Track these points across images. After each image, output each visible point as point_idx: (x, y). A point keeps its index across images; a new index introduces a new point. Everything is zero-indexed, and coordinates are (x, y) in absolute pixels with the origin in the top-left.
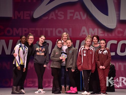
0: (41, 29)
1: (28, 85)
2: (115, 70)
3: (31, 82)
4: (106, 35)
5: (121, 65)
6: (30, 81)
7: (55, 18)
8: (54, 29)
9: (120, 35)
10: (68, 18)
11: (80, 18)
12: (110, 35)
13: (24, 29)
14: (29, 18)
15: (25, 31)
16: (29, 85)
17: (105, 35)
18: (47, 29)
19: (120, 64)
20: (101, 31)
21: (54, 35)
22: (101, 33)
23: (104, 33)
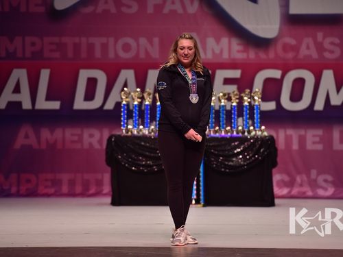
0: (77, 40)
1: (41, 190)
2: (276, 150)
3: (49, 183)
4: (252, 55)
5: (291, 136)
6: (46, 180)
7: (113, 10)
8: (111, 40)
9: (290, 55)
10: (150, 10)
11: (180, 11)
12: (262, 56)
13: (28, 39)
14: (42, 9)
15: (33, 44)
16: (46, 191)
17: (248, 56)
18: (92, 40)
19: (290, 132)
20: (238, 44)
21: (111, 55)
22: (238, 51)
23: (245, 50)
